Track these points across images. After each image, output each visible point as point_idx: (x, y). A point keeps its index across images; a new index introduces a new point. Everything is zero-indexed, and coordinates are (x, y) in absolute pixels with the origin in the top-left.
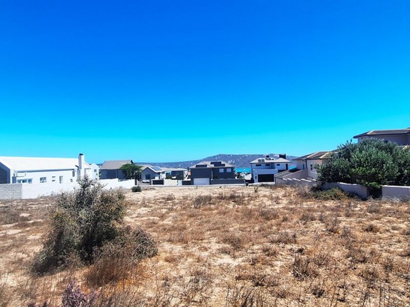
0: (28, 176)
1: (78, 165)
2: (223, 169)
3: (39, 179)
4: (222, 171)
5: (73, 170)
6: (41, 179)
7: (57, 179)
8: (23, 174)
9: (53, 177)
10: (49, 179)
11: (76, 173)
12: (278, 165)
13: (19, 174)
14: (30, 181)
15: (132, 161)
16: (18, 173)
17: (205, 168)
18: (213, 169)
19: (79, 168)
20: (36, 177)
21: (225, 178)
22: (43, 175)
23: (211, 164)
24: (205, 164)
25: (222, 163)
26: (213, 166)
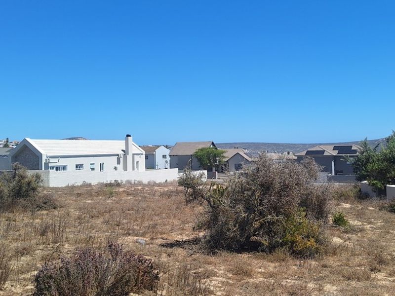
0: (62, 162)
1: (124, 149)
2: (353, 159)
3: (75, 167)
5: (118, 155)
6: (77, 166)
7: (97, 167)
8: (56, 160)
9: (91, 164)
10: (87, 167)
11: (121, 160)
13: (52, 160)
14: (64, 168)
15: (213, 143)
16: (50, 159)
17: (320, 155)
19: (125, 152)
20: (71, 163)
22: (79, 161)
23: (333, 150)
24: (322, 150)
25: (352, 149)
26: (335, 153)
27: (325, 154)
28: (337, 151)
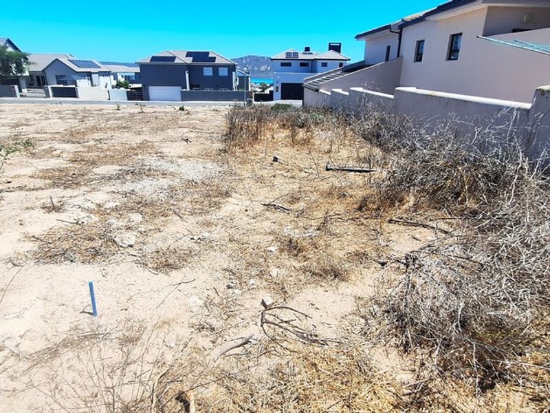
2: (211, 69)
4: (208, 72)
12: (325, 65)
17: (170, 63)
18: (188, 67)
21: (216, 87)
23: (186, 56)
24: (172, 56)
25: (210, 56)
26: (189, 60)
27: (177, 61)
28: (191, 59)
